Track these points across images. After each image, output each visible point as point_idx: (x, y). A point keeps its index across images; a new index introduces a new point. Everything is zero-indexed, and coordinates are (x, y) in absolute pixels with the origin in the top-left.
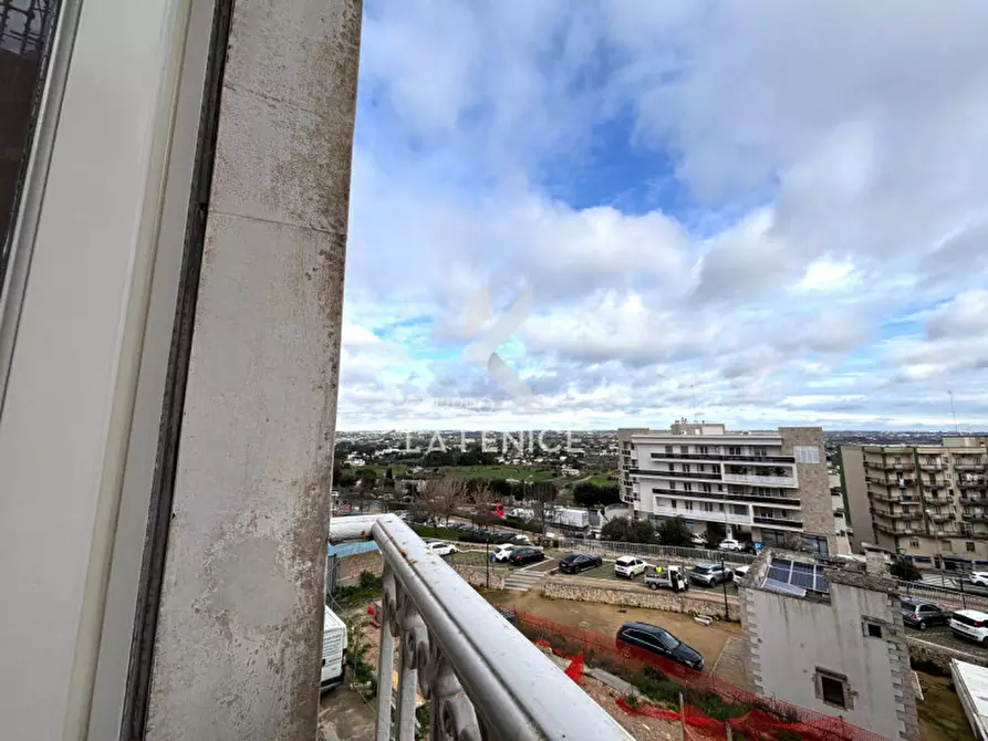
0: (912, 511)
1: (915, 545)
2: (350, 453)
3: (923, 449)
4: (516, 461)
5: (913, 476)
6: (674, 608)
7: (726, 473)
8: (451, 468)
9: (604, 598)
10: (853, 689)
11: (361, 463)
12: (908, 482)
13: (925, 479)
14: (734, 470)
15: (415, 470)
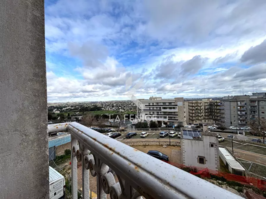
0: (196, 115)
1: (196, 122)
2: (54, 109)
3: (199, 101)
4: (107, 109)
5: (197, 108)
6: (157, 144)
7: (162, 109)
8: (88, 112)
9: (140, 144)
10: (206, 159)
11: (59, 112)
12: (196, 109)
13: (199, 108)
14: (164, 108)
15: (77, 113)
